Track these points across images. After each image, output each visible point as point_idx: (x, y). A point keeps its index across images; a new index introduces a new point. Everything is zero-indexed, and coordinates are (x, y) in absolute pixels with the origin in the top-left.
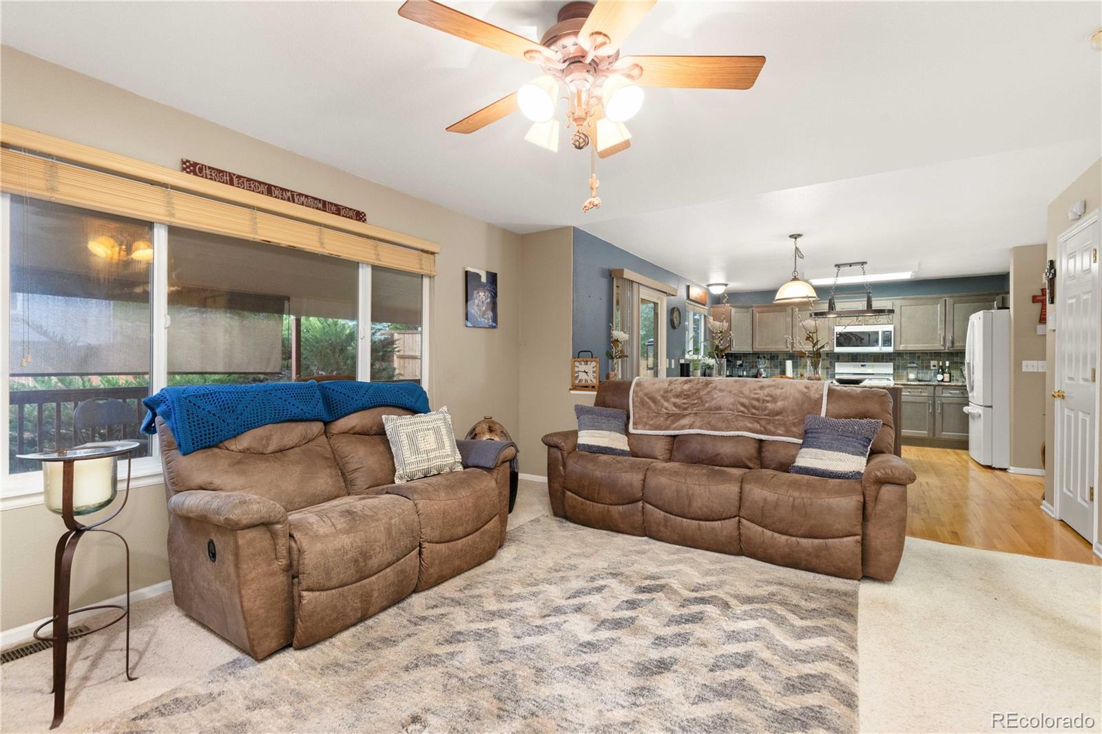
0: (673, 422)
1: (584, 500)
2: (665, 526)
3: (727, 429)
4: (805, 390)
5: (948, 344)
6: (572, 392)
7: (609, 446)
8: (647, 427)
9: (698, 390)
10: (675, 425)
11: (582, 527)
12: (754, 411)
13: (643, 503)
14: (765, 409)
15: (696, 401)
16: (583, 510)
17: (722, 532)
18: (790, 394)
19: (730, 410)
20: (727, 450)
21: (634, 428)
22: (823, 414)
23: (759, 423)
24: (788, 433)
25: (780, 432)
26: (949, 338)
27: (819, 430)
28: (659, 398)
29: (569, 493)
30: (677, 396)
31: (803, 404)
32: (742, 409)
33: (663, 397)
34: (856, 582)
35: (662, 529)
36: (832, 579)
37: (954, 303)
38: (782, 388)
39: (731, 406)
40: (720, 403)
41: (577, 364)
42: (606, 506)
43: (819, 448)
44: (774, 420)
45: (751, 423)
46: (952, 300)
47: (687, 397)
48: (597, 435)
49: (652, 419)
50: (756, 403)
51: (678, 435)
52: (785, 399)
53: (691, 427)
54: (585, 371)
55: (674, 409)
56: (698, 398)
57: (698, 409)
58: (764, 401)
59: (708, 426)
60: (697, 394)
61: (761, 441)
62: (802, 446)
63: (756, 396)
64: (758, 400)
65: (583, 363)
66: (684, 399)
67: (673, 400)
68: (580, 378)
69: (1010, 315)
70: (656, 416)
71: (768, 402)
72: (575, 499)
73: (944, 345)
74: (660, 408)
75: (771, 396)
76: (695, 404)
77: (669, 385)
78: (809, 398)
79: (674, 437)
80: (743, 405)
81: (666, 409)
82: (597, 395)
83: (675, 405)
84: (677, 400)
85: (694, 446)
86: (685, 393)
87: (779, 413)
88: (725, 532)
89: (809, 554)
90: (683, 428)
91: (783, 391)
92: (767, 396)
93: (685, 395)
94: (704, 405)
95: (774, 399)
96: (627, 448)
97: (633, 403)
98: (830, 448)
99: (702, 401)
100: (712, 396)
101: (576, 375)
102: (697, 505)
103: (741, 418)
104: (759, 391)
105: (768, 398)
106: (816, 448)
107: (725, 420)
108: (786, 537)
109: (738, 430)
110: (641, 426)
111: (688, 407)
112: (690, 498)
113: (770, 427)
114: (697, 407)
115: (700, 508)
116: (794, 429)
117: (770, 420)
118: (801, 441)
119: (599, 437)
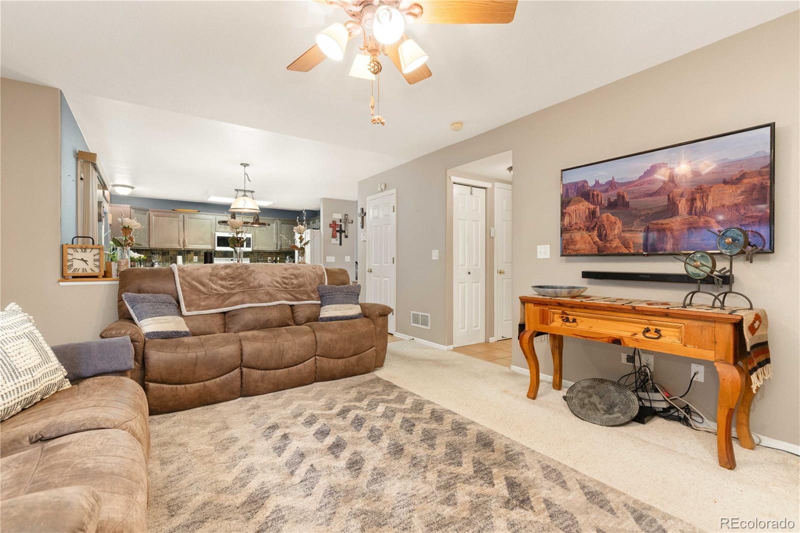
0: (224, 301)
1: (175, 386)
2: (263, 381)
3: (271, 301)
4: (314, 270)
5: (279, 248)
6: (61, 284)
7: (176, 330)
8: (201, 308)
9: (241, 274)
10: (227, 302)
11: (171, 414)
12: (285, 286)
13: (241, 369)
14: (292, 284)
15: (241, 282)
16: (174, 396)
17: (305, 370)
18: (306, 273)
19: (270, 286)
20: (274, 315)
21: (187, 311)
22: (326, 284)
23: (290, 294)
24: (311, 298)
25: (305, 298)
26: (279, 243)
27: (333, 294)
28: (207, 281)
29: (151, 385)
30: (223, 279)
31: (315, 279)
32: (278, 285)
33: (210, 280)
34: (371, 373)
35: (259, 384)
36: (365, 375)
37: (281, 224)
38: (299, 269)
39: (270, 284)
40: (262, 282)
41: (71, 251)
42: (202, 383)
43: (337, 303)
44: (299, 290)
45: (285, 295)
46: (280, 222)
47: (233, 279)
48: (163, 321)
49: (204, 301)
50: (286, 281)
51: (230, 311)
52: (303, 276)
53: (242, 303)
54: (82, 260)
55: (223, 289)
56: (242, 280)
57: (244, 288)
58: (290, 278)
59: (256, 300)
60: (240, 276)
61: (291, 306)
62: (321, 305)
63: (284, 275)
64: (284, 278)
65: (80, 250)
66: (230, 281)
67: (220, 282)
68: (74, 267)
69: (320, 233)
70: (207, 298)
71: (292, 279)
72: (163, 389)
73: (277, 248)
74: (210, 289)
75: (294, 275)
76: (240, 284)
77: (213, 270)
78: (317, 274)
79: (224, 313)
80: (277, 282)
81: (216, 290)
82: (120, 284)
83: (222, 286)
84: (223, 283)
85: (248, 317)
86: (230, 276)
87: (300, 286)
88: (307, 370)
89: (354, 366)
90: (236, 304)
91: (301, 271)
92: (290, 275)
93: (230, 278)
94: (249, 285)
95: (296, 277)
96: (187, 330)
97: (182, 288)
98: (343, 303)
99: (246, 281)
100: (254, 277)
101: (69, 264)
102: (288, 357)
103: (278, 292)
104: (284, 272)
105: (292, 277)
106: (335, 304)
107: (268, 294)
108: (341, 360)
109: (279, 300)
110: (194, 308)
111: (235, 287)
112: (281, 353)
113: (298, 296)
114: (243, 286)
115: (291, 358)
116: (313, 295)
117: (297, 291)
118: (319, 302)
119: (166, 323)
